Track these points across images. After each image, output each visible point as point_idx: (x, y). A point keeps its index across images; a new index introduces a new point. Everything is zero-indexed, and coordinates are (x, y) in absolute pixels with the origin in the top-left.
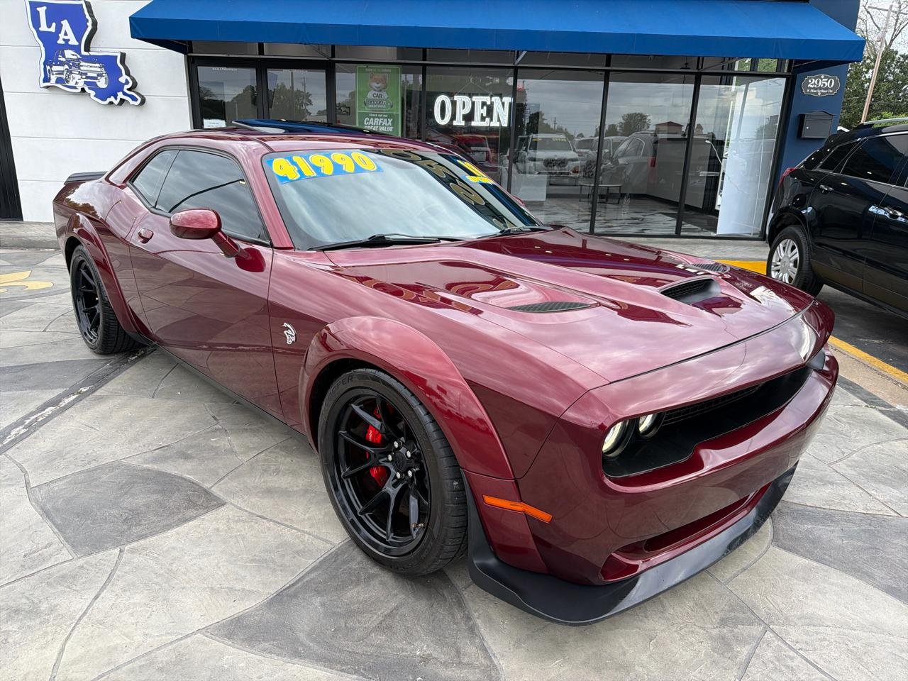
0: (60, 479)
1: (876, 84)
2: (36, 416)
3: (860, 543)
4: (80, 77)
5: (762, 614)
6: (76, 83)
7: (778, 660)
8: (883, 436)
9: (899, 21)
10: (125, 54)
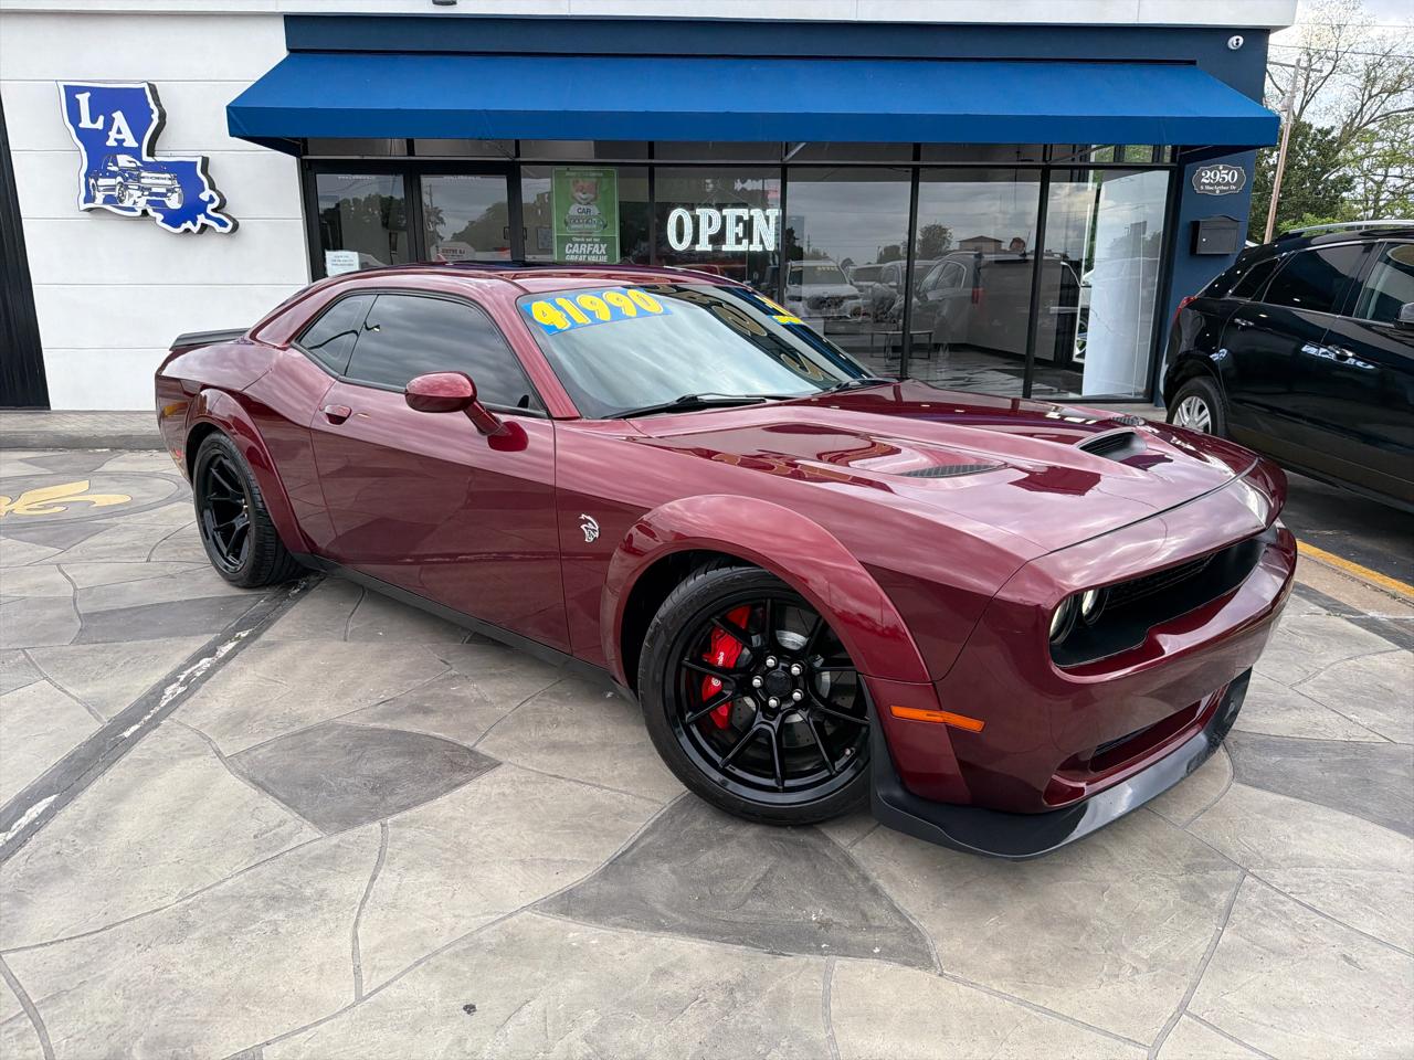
0: (261, 746)
1: (1284, 173)
2: (189, 671)
3: (1345, 775)
4: (140, 193)
5: (1236, 857)
6: (135, 203)
7: (1266, 905)
8: (1356, 650)
9: (1310, 81)
10: (208, 159)
